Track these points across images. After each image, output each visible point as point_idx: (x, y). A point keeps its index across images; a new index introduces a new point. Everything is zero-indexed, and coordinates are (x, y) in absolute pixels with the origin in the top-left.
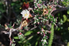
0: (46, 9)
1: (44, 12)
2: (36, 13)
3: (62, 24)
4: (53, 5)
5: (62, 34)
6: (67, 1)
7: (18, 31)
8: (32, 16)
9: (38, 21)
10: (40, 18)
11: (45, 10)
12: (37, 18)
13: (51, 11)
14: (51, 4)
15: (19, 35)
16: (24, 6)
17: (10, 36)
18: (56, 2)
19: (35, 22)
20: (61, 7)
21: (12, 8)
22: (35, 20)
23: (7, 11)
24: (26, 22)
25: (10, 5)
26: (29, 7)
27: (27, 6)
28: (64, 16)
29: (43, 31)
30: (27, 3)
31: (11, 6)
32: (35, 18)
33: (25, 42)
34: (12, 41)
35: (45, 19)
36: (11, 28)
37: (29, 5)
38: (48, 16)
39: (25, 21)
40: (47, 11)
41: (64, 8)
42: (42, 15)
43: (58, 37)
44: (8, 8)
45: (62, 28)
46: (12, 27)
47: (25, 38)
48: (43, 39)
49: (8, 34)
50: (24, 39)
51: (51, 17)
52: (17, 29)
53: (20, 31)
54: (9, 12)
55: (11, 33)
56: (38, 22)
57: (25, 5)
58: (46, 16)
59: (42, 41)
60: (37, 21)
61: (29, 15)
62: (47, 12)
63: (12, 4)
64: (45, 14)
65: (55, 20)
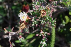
0: (43, 10)
1: (42, 14)
2: (34, 15)
3: (64, 25)
4: (52, 6)
5: (66, 35)
6: (66, 1)
7: (18, 34)
8: (29, 18)
9: (37, 23)
10: (38, 20)
11: (42, 12)
12: (35, 20)
13: (50, 12)
14: (50, 5)
15: (20, 38)
16: (23, 8)
17: (10, 39)
18: (55, 3)
19: (33, 24)
20: (61, 8)
21: (14, 11)
22: (33, 22)
23: (8, 14)
24: (24, 25)
25: (10, 9)
26: (29, 9)
27: (27, 8)
28: (66, 17)
29: (43, 33)
30: (26, 6)
31: (12, 9)
32: (32, 20)
33: (27, 45)
34: (12, 45)
35: (43, 20)
36: (10, 32)
37: (28, 7)
38: (46, 17)
39: (23, 23)
40: (45, 12)
41: (64, 9)
42: (40, 17)
43: (61, 39)
44: (8, 11)
45: (65, 29)
46: (11, 30)
47: (28, 41)
48: (42, 41)
49: (7, 38)
50: (26, 42)
51: (49, 19)
52: (17, 32)
53: (19, 34)
54: (10, 15)
55: (10, 37)
56: (37, 25)
57: (25, 8)
58: (44, 18)
59: (41, 43)
60: (35, 23)
61: (26, 17)
62: (45, 14)
63: (13, 8)
64: (42, 15)
65: (53, 21)
